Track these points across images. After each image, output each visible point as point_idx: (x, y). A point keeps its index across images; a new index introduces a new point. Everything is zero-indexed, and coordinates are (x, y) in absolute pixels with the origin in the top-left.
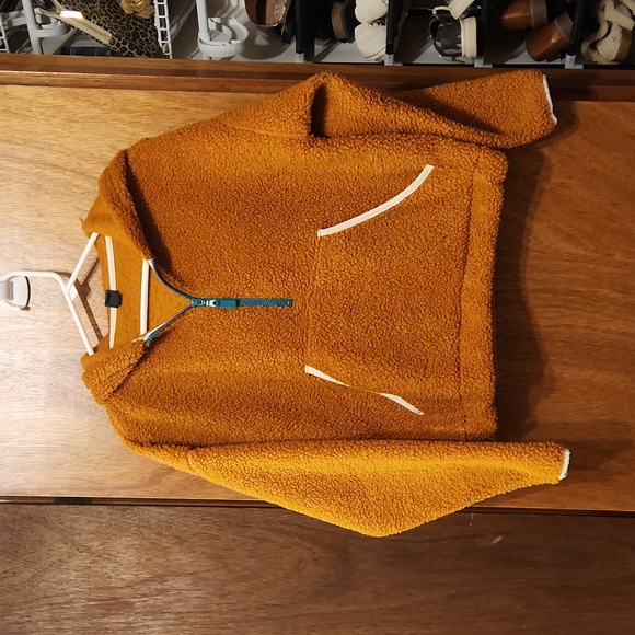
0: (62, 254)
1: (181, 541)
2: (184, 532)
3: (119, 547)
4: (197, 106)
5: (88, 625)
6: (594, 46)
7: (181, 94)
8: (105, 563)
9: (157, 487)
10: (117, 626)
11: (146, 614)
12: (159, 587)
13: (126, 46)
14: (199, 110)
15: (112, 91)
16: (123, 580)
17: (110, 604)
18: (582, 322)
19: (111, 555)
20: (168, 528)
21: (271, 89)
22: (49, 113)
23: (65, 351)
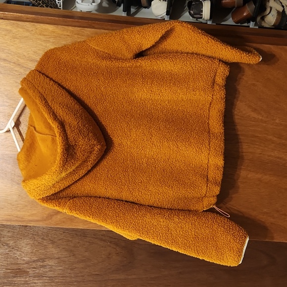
0: (7, 104)
1: (53, 242)
2: (55, 238)
3: (23, 244)
4: (78, 34)
5: (6, 281)
6: (263, 19)
7: (71, 28)
8: (15, 252)
9: (50, 221)
10: (20, 282)
11: (34, 277)
12: (42, 264)
13: (41, 2)
14: (79, 36)
15: (36, 24)
16: (24, 260)
17: (17, 272)
18: (259, 151)
19: (18, 248)
20: (47, 236)
21: (114, 28)
22: (3, 33)
23: (7, 152)
